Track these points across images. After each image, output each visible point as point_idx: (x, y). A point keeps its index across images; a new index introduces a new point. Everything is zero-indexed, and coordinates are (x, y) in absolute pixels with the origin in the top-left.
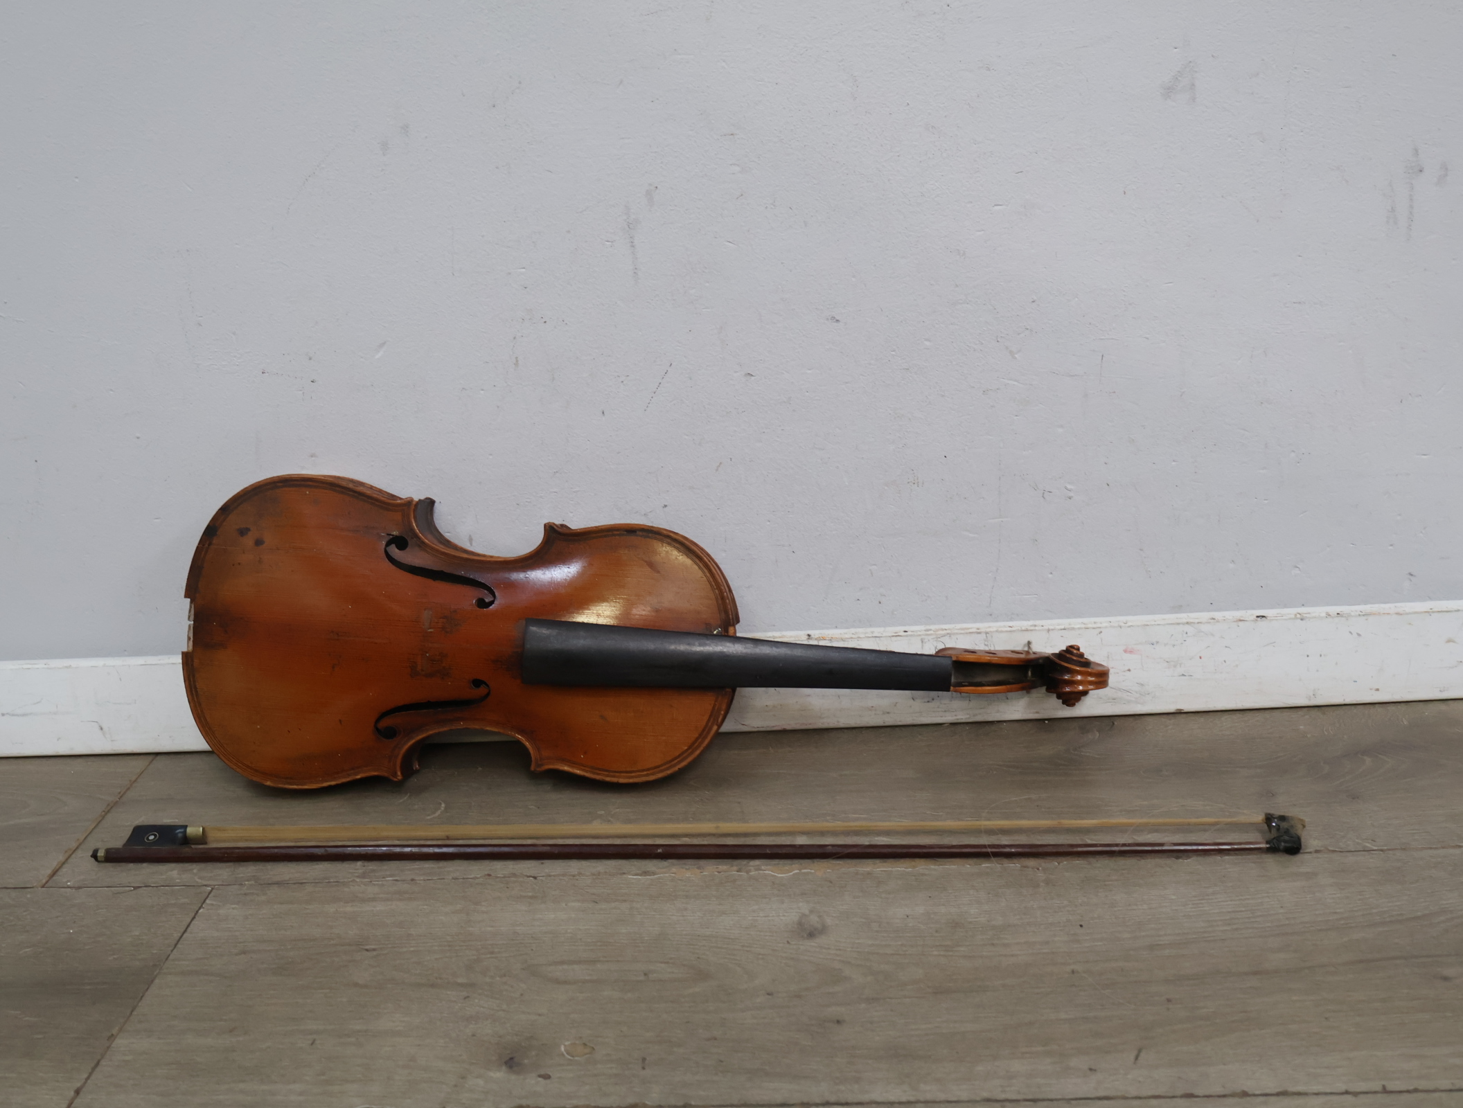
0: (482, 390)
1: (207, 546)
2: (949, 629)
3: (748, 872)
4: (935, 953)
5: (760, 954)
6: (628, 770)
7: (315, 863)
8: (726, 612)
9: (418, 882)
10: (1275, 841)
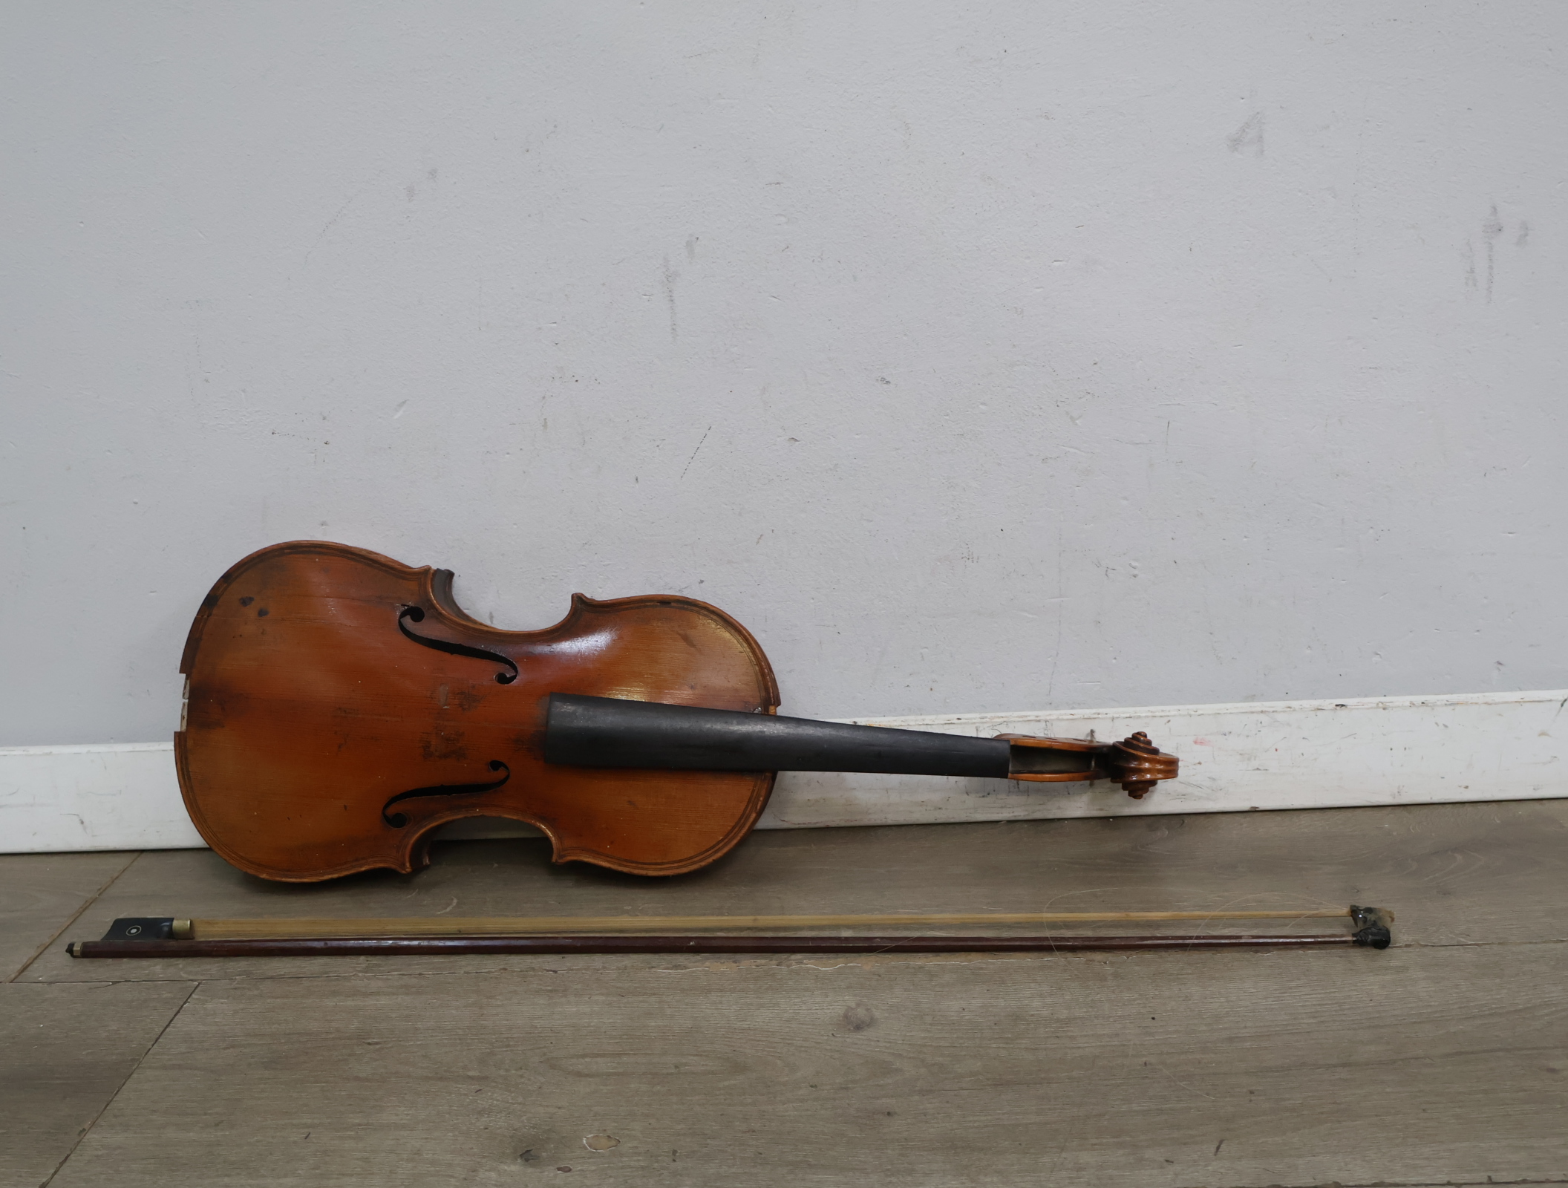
0: (508, 454)
1: (205, 617)
2: (1006, 717)
3: (788, 966)
4: (994, 1046)
5: (801, 1047)
6: (658, 861)
7: (312, 958)
8: (767, 689)
9: (427, 976)
10: (1362, 933)
